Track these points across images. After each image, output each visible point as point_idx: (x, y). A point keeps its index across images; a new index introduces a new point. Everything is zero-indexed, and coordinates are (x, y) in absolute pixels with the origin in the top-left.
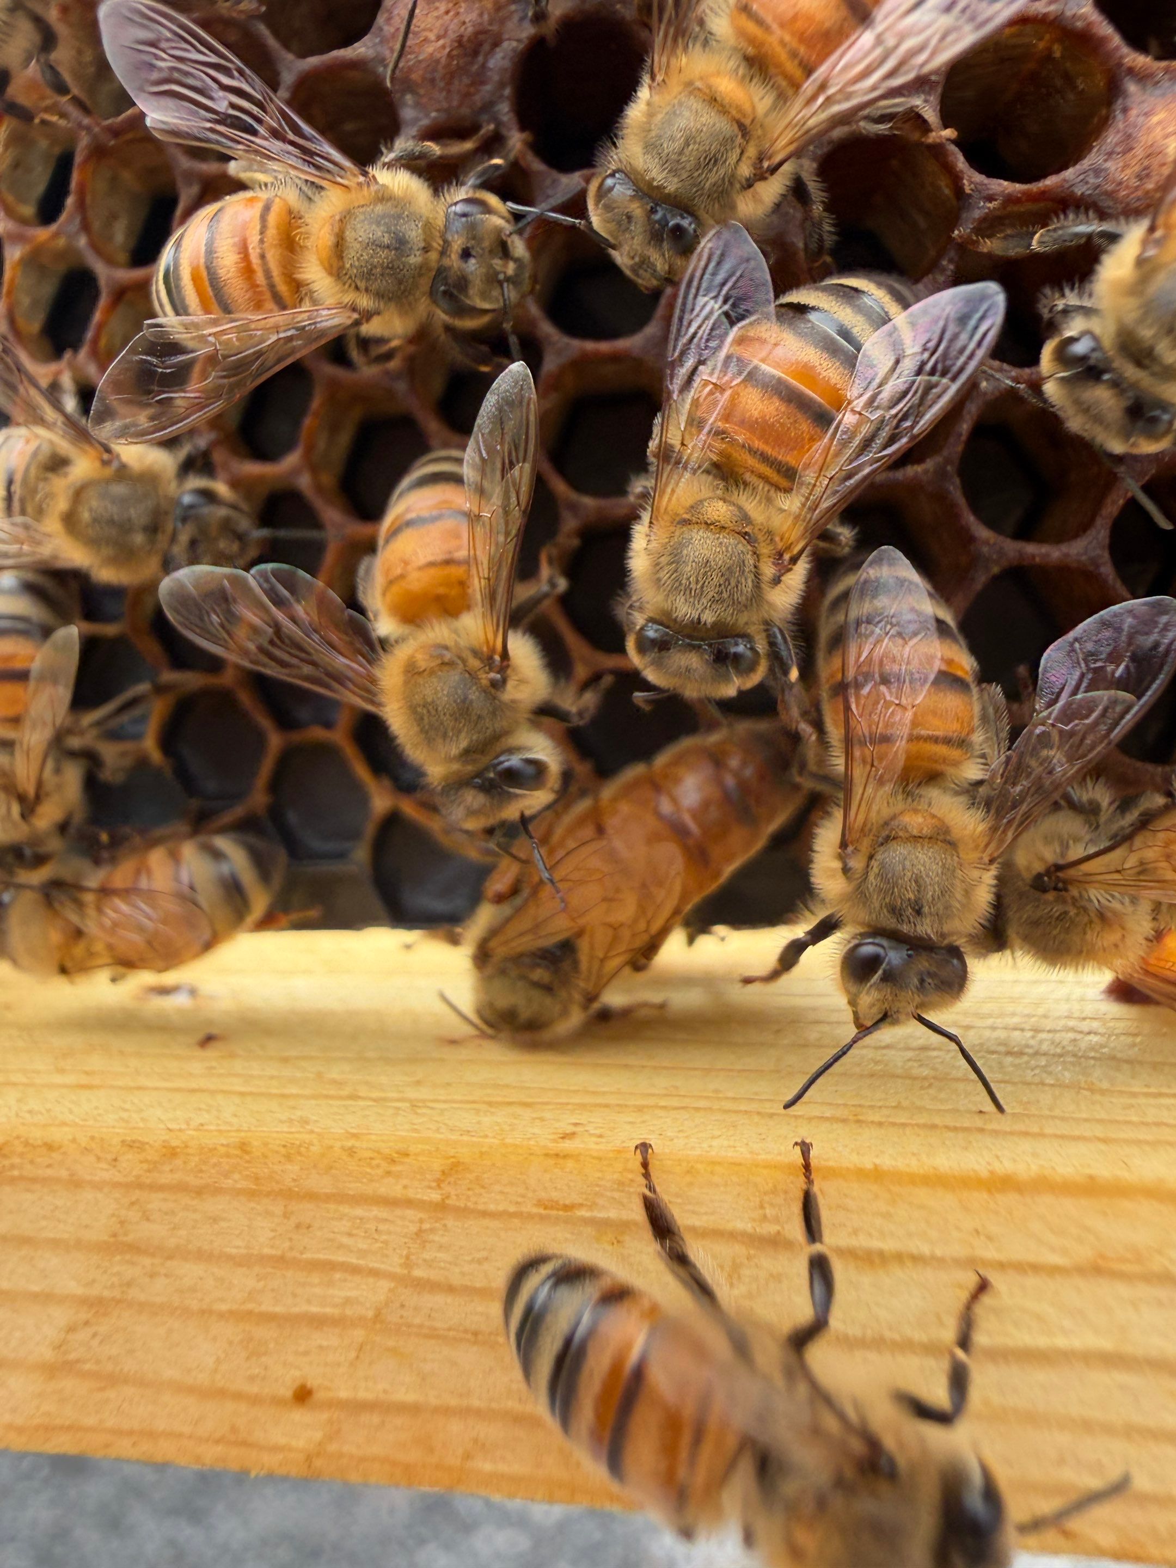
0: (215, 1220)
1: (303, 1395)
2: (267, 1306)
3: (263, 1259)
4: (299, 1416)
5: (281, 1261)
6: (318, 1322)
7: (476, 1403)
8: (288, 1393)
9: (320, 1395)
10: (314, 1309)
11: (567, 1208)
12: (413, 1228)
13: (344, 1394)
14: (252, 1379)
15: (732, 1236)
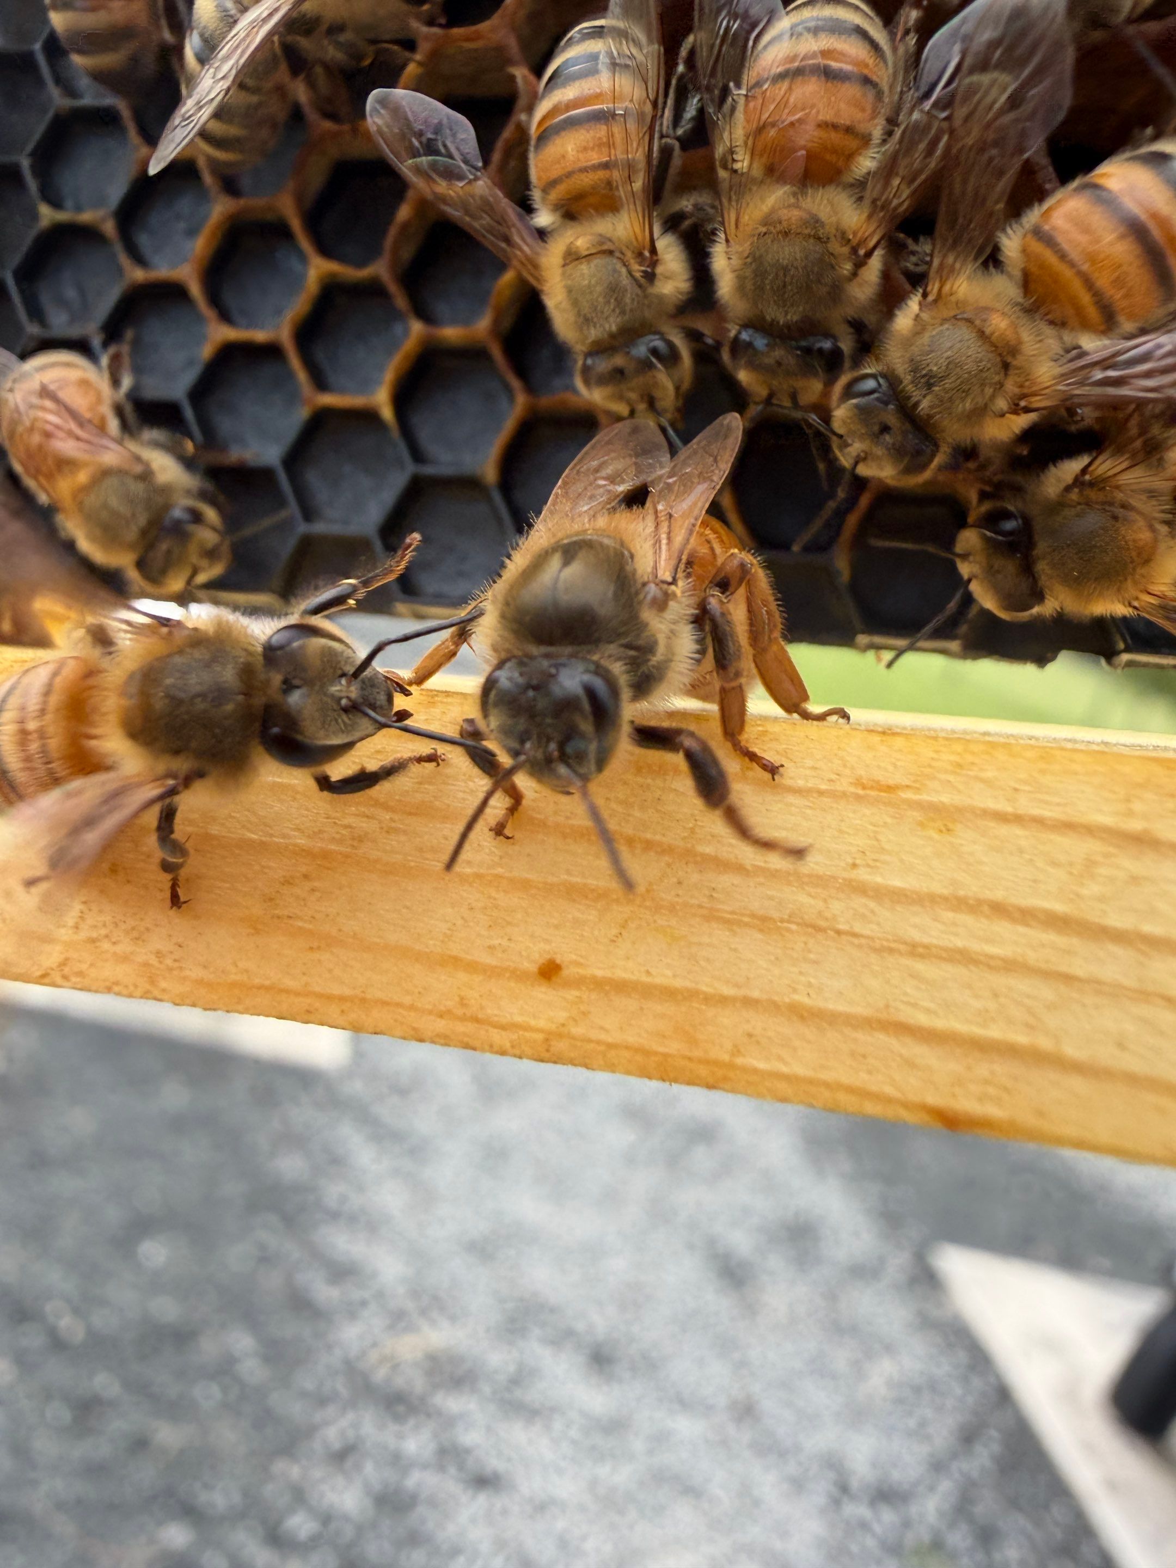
1: (549, 971)
4: (542, 993)
7: (756, 994)
8: (533, 968)
9: (569, 972)
11: (890, 789)
13: (599, 972)
14: (492, 949)
15: (1090, 830)
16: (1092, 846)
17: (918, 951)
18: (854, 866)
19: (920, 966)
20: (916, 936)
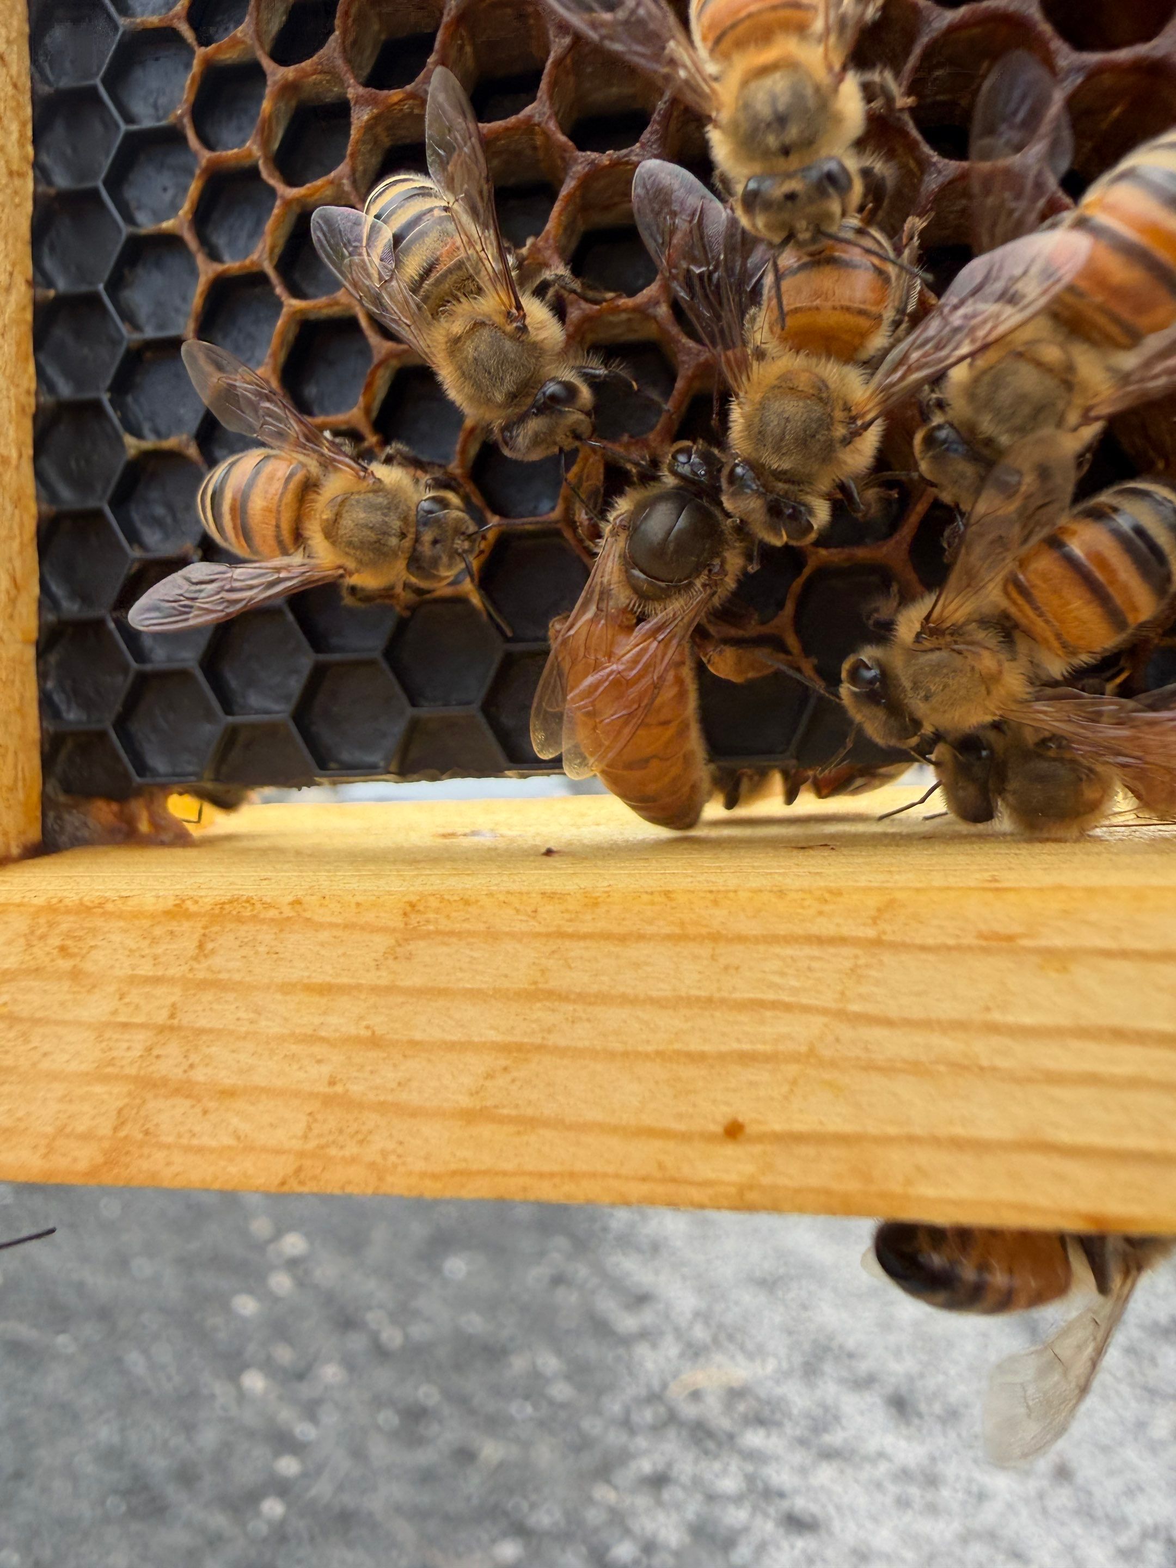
0: (637, 965)
1: (734, 1131)
2: (695, 1045)
3: (689, 1001)
4: (730, 1150)
5: (709, 1003)
6: (746, 1058)
7: (917, 1131)
8: (719, 1129)
9: (751, 1129)
10: (746, 1047)
11: (1010, 938)
12: (848, 964)
13: (777, 1127)
14: (679, 1116)
17: (1055, 1078)
18: (988, 1009)
19: (1058, 1092)
20: (1051, 1065)
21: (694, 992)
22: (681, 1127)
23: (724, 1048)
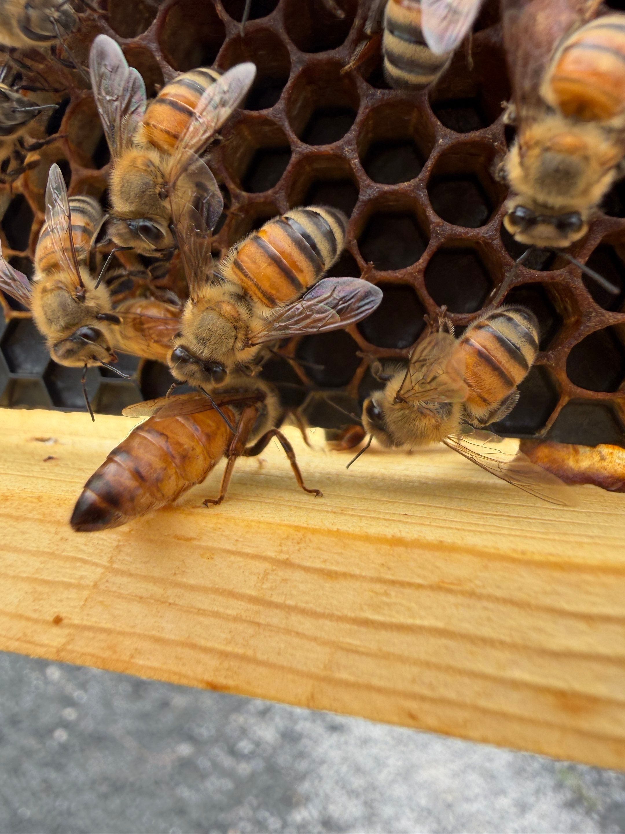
0: (23, 533)
1: (58, 621)
2: (45, 576)
3: (43, 553)
4: (55, 630)
5: (52, 555)
6: (68, 586)
7: (138, 631)
8: (51, 619)
9: (65, 621)
10: (66, 580)
11: (188, 539)
12: (115, 544)
13: (76, 622)
14: (35, 611)
15: (265, 559)
16: (267, 565)
17: (201, 612)
18: (175, 574)
19: (201, 619)
20: (199, 605)
21: (46, 550)
22: (35, 616)
23: (57, 579)
